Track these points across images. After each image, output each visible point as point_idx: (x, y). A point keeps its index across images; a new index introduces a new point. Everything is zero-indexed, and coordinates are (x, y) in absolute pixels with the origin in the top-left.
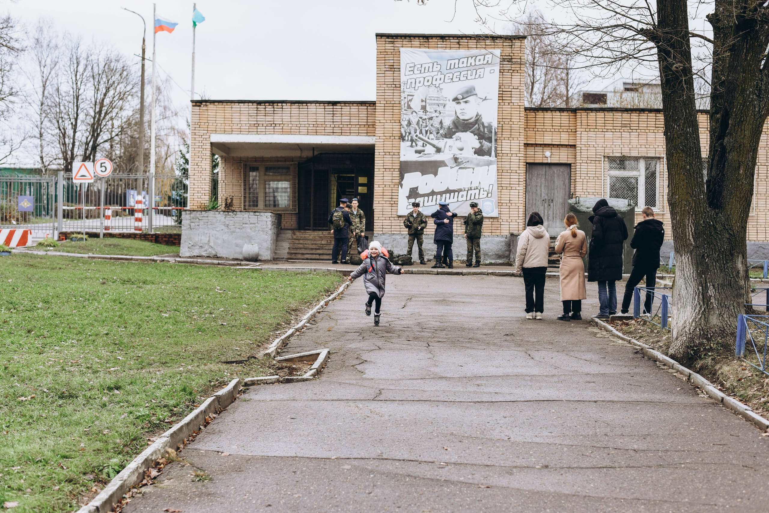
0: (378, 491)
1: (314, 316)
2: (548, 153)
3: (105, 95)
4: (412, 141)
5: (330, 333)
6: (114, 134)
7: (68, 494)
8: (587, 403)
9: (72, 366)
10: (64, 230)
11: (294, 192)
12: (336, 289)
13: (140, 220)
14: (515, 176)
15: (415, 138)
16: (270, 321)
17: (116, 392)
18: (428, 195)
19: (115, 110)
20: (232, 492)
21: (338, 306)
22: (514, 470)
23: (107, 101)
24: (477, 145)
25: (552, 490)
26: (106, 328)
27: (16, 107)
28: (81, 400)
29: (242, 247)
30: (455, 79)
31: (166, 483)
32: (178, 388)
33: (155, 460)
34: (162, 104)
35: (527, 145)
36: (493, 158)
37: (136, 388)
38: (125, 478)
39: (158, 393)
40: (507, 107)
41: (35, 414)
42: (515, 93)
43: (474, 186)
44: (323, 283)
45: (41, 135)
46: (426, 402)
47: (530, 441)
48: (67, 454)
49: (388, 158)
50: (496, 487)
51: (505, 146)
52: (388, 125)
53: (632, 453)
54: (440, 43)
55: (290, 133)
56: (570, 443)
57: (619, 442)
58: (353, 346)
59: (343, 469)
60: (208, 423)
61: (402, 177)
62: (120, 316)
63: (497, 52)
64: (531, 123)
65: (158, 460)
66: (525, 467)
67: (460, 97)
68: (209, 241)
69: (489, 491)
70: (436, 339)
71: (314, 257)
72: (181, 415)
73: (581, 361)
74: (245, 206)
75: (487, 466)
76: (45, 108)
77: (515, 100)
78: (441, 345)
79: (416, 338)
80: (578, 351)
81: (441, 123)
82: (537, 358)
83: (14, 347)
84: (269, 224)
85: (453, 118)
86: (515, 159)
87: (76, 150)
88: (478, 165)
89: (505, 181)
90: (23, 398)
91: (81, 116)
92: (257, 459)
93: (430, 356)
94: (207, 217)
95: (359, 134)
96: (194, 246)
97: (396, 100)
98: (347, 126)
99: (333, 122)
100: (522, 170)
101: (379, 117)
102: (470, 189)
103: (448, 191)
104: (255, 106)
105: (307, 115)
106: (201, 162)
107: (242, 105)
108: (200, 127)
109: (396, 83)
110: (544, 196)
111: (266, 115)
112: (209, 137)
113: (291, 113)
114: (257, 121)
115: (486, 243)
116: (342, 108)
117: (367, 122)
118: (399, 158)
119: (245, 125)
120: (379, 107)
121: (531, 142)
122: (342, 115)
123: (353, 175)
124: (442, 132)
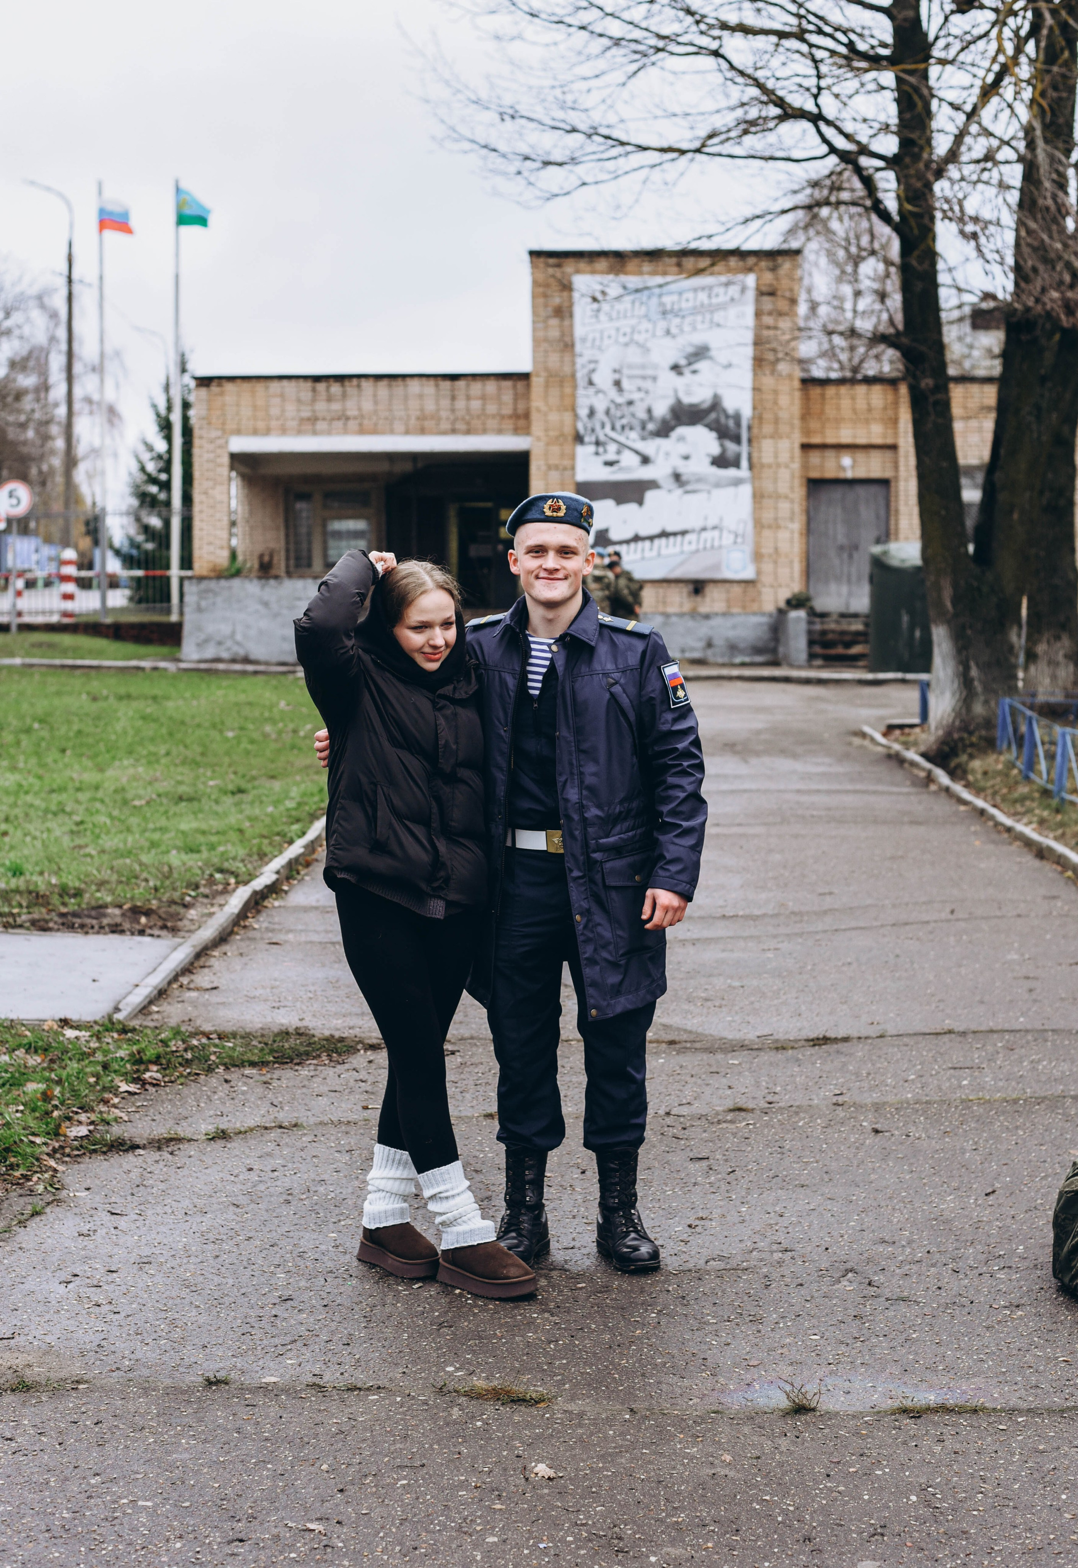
2: (846, 461)
4: (598, 443)
11: (379, 539)
14: (784, 507)
15: (602, 438)
18: (627, 542)
24: (716, 449)
30: (673, 330)
36: (743, 472)
40: (768, 379)
43: (710, 523)
49: (554, 475)
51: (767, 450)
52: (554, 417)
54: (647, 267)
55: (375, 431)
63: (751, 280)
64: (815, 407)
67: (683, 362)
68: (233, 633)
74: (287, 566)
77: (784, 365)
81: (649, 411)
85: (670, 401)
86: (784, 475)
88: (718, 485)
89: (768, 516)
94: (230, 588)
95: (500, 432)
96: (206, 641)
97: (567, 369)
98: (478, 417)
99: (453, 410)
100: (799, 492)
101: (537, 401)
102: (704, 529)
103: (664, 534)
104: (309, 384)
105: (406, 398)
106: (213, 488)
107: (285, 383)
108: (209, 423)
109: (567, 339)
110: (841, 539)
111: (329, 399)
112: (227, 442)
113: (375, 396)
114: (314, 411)
115: (734, 627)
116: (468, 386)
117: (515, 409)
118: (573, 475)
119: (293, 419)
120: (537, 383)
121: (816, 440)
122: (468, 398)
123: (489, 505)
124: (651, 427)
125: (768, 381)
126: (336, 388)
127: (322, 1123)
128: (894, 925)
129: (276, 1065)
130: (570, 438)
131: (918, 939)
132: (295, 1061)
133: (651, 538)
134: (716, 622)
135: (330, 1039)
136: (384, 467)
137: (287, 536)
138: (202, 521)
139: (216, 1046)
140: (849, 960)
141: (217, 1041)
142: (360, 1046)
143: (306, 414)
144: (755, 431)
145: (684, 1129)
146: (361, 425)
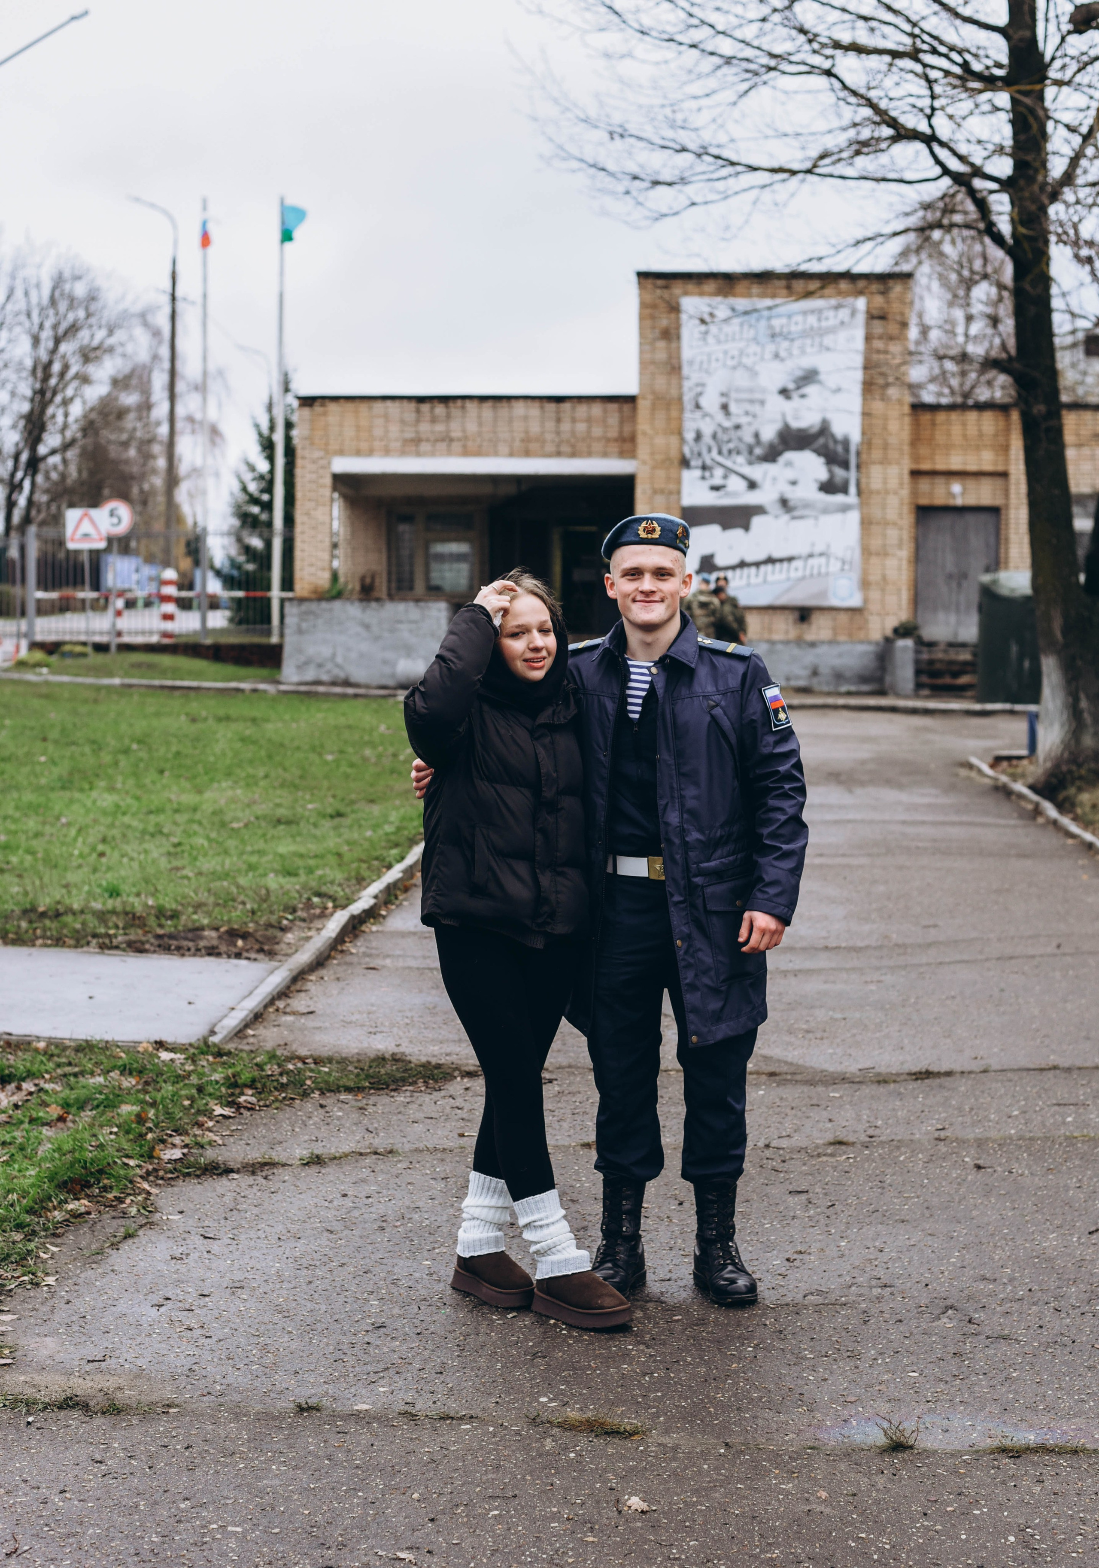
2: (956, 488)
4: (704, 468)
10: (39, 638)
11: (482, 562)
14: (893, 534)
15: (709, 462)
18: (733, 568)
24: (824, 475)
29: (394, 665)
30: (782, 354)
36: (852, 498)
40: (877, 404)
43: (818, 549)
49: (660, 499)
51: (876, 476)
52: (660, 441)
54: (755, 289)
55: (478, 453)
63: (861, 303)
64: (925, 432)
67: (791, 386)
68: (334, 655)
74: (389, 589)
77: (894, 390)
81: (757, 435)
85: (778, 425)
86: (893, 501)
88: (826, 511)
89: (876, 543)
94: (331, 610)
95: (605, 455)
96: (307, 663)
97: (674, 392)
98: (584, 440)
99: (558, 433)
100: (907, 520)
101: (643, 424)
102: (811, 556)
103: (770, 561)
104: (413, 405)
105: (511, 421)
106: (315, 509)
107: (389, 403)
109: (674, 361)
110: (950, 567)
111: (434, 420)
112: (329, 463)
113: (479, 417)
114: (417, 432)
115: (840, 655)
116: (573, 409)
117: (621, 432)
118: (679, 499)
119: (397, 440)
120: (643, 406)
121: (926, 466)
122: (574, 420)
123: (593, 529)
124: (758, 451)
125: (878, 406)
126: (440, 409)
127: (418, 1150)
128: (999, 959)
129: (372, 1091)
130: (676, 462)
131: (1023, 973)
132: (391, 1087)
133: (757, 564)
134: (822, 650)
135: (426, 1065)
136: (488, 489)
137: (389, 558)
138: (303, 542)
139: (311, 1070)
140: (953, 993)
141: (312, 1066)
142: (456, 1073)
143: (410, 434)
144: (864, 456)
145: (784, 1161)
146: (465, 446)
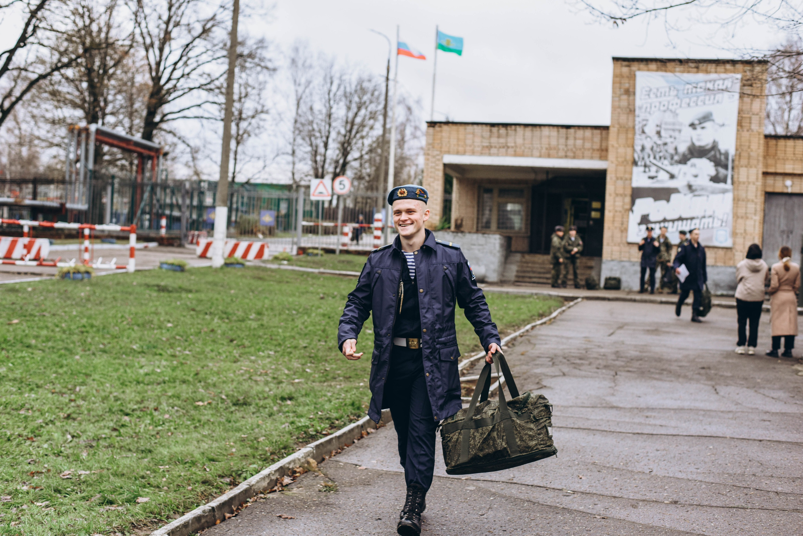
0: (491, 514)
1: (514, 339)
2: (788, 182)
3: (356, 115)
4: (645, 166)
5: (522, 357)
6: (364, 152)
7: (200, 494)
8: (751, 442)
9: (260, 375)
10: (303, 245)
11: (527, 215)
12: (551, 313)
13: (377, 238)
14: (751, 207)
15: (648, 163)
16: (468, 343)
17: (289, 402)
19: (366, 129)
20: (350, 504)
21: (544, 331)
22: (641, 503)
23: (358, 120)
24: (713, 172)
25: (668, 526)
26: (306, 341)
27: (267, 125)
28: (252, 409)
30: (692, 104)
31: (295, 490)
32: (348, 401)
33: (293, 468)
34: (413, 124)
35: (765, 174)
36: (729, 186)
37: (307, 400)
38: (253, 483)
39: (327, 406)
40: (745, 134)
41: (204, 419)
42: (755, 119)
43: (707, 214)
44: (540, 306)
45: (294, 152)
46: (585, 431)
47: (671, 475)
48: (216, 457)
49: (620, 183)
50: (613, 518)
51: (743, 174)
52: (621, 150)
53: (772, 495)
54: (678, 68)
55: (523, 155)
56: (712, 481)
57: (764, 484)
58: (538, 371)
59: (466, 490)
60: (362, 437)
61: (633, 203)
62: (324, 331)
63: (738, 77)
64: (772, 150)
65: (295, 469)
66: (653, 501)
67: (697, 122)
69: (603, 522)
70: (627, 369)
71: (541, 280)
72: (339, 428)
73: (767, 399)
74: (477, 227)
75: (615, 497)
76: (298, 125)
77: (754, 127)
78: (629, 374)
79: (606, 367)
80: (769, 388)
81: (676, 149)
82: (722, 393)
83: (213, 354)
84: (498, 247)
85: (688, 144)
86: (752, 188)
87: (326, 166)
88: (713, 192)
89: (741, 211)
90: (200, 403)
91: (333, 135)
92: (390, 474)
93: (612, 384)
95: (592, 158)
97: (630, 124)
98: (580, 149)
99: (566, 145)
100: (760, 199)
101: (613, 140)
102: (704, 217)
103: (681, 219)
104: (488, 128)
105: (541, 138)
106: (433, 182)
107: (475, 126)
108: (433, 147)
109: (631, 107)
111: (499, 136)
112: (442, 158)
113: (524, 135)
114: (490, 143)
115: (718, 274)
116: (575, 132)
117: (601, 146)
118: (631, 183)
119: (478, 146)
120: (613, 131)
121: (771, 170)
122: (575, 139)
123: (587, 200)
124: (676, 158)
126: (503, 131)
130: (630, 163)
133: (673, 221)
136: (532, 176)
137: (478, 211)
143: (486, 144)
144: (736, 163)
146: (515, 151)
